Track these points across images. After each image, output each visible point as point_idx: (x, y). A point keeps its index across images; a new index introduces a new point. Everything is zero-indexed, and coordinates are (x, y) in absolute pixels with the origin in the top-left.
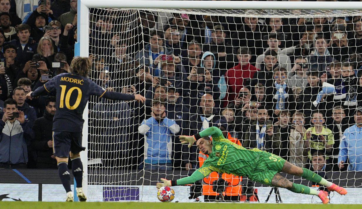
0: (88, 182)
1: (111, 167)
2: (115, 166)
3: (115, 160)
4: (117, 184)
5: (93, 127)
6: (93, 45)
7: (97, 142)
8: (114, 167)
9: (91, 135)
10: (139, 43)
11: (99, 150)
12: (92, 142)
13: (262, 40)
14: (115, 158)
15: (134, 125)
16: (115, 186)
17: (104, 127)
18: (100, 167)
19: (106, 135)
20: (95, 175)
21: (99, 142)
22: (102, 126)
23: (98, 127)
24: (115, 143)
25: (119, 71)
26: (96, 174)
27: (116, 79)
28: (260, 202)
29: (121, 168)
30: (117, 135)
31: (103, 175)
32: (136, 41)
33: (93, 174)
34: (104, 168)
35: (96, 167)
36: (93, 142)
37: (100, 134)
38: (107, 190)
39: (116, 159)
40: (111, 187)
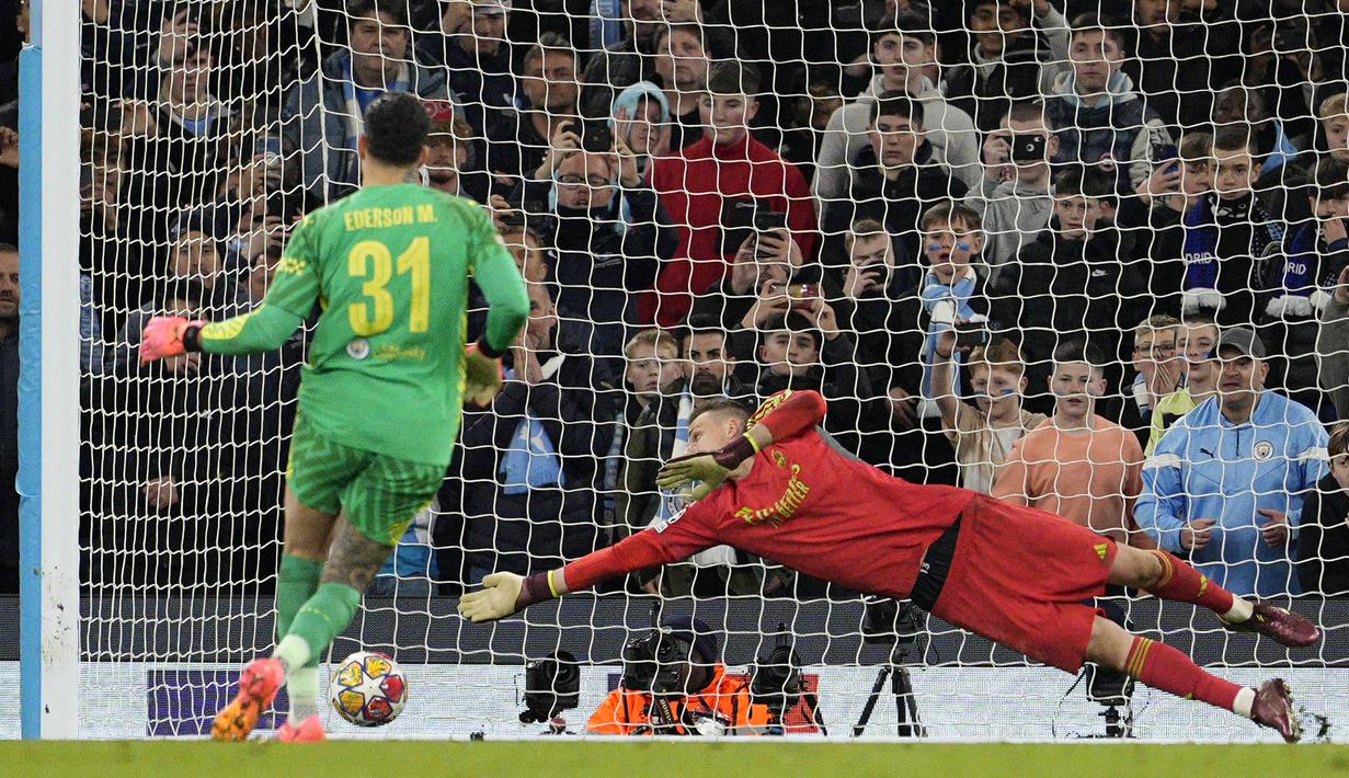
0: (84, 649)
1: (181, 587)
2: (200, 581)
3: (201, 556)
4: (209, 659)
5: (104, 412)
6: (101, 57)
7: (119, 478)
8: (195, 586)
9: (92, 446)
10: (298, 45)
11: (131, 513)
12: (97, 476)
13: (832, 29)
14: (201, 547)
15: (281, 404)
16: (202, 666)
17: (150, 415)
18: (134, 587)
19: (159, 448)
20: (112, 620)
21: (131, 478)
22: (143, 410)
23: (126, 412)
24: (197, 483)
25: (215, 170)
26: (116, 615)
27: (201, 204)
28: (831, 738)
29: (225, 591)
30: (209, 448)
31: (146, 621)
32: (288, 40)
33: (106, 615)
34: (151, 592)
35: (115, 587)
36: (102, 479)
37: (131, 444)
38: (167, 686)
39: (206, 550)
40: (183, 673)
